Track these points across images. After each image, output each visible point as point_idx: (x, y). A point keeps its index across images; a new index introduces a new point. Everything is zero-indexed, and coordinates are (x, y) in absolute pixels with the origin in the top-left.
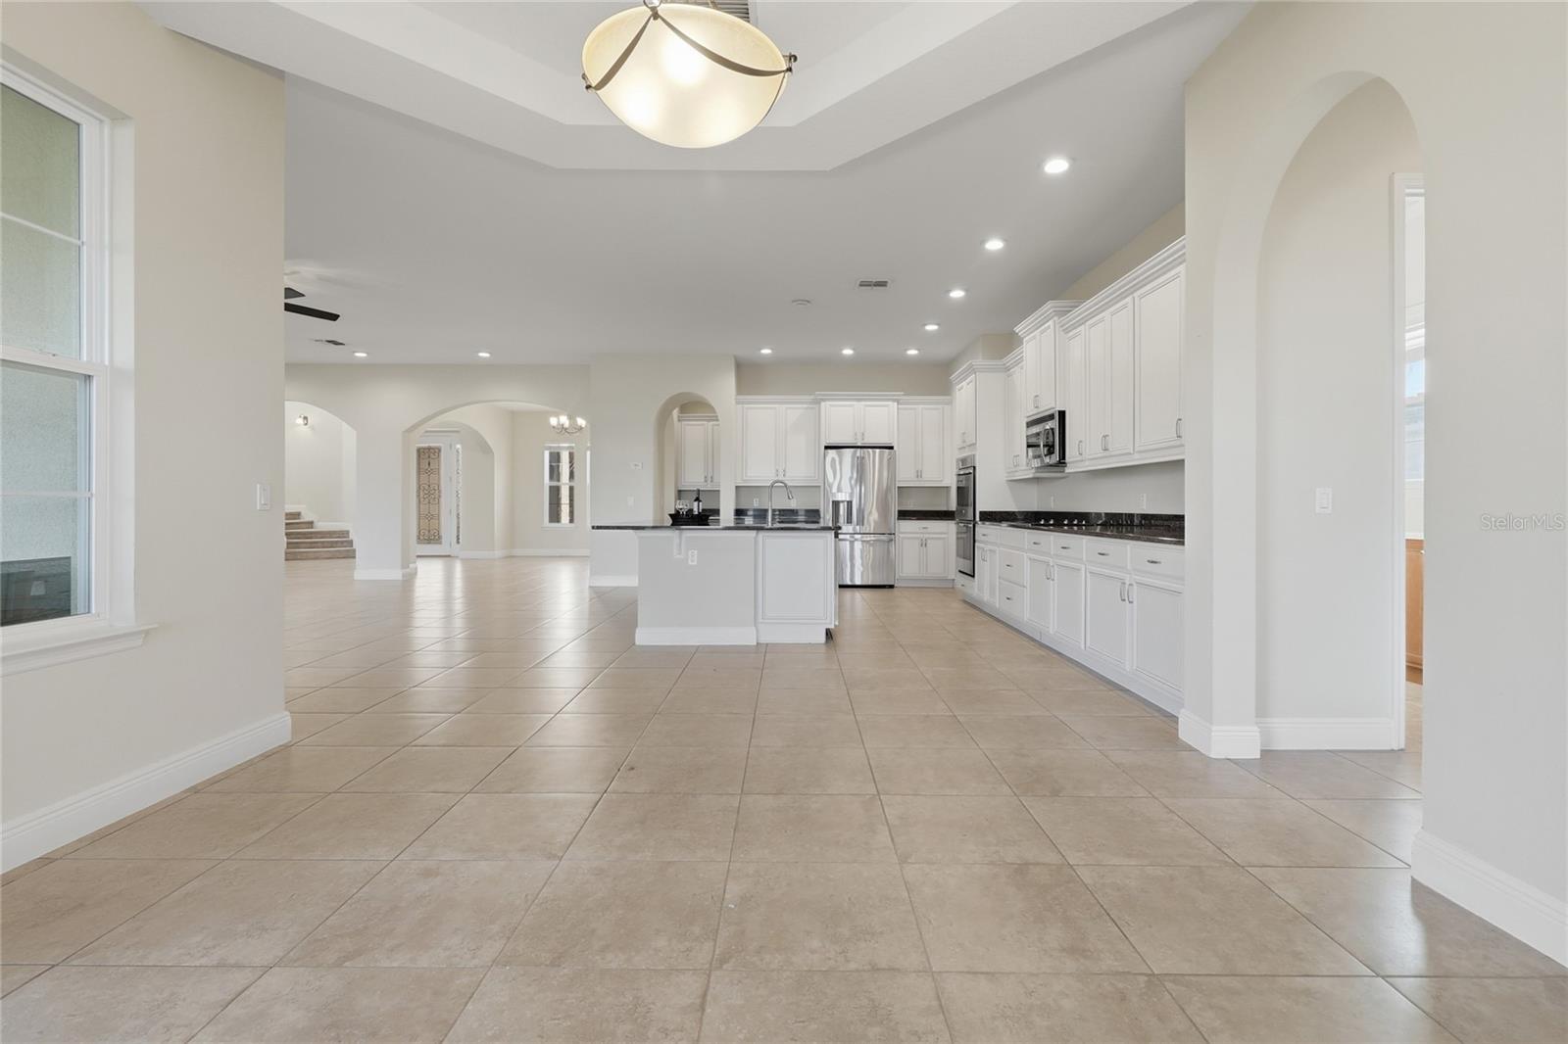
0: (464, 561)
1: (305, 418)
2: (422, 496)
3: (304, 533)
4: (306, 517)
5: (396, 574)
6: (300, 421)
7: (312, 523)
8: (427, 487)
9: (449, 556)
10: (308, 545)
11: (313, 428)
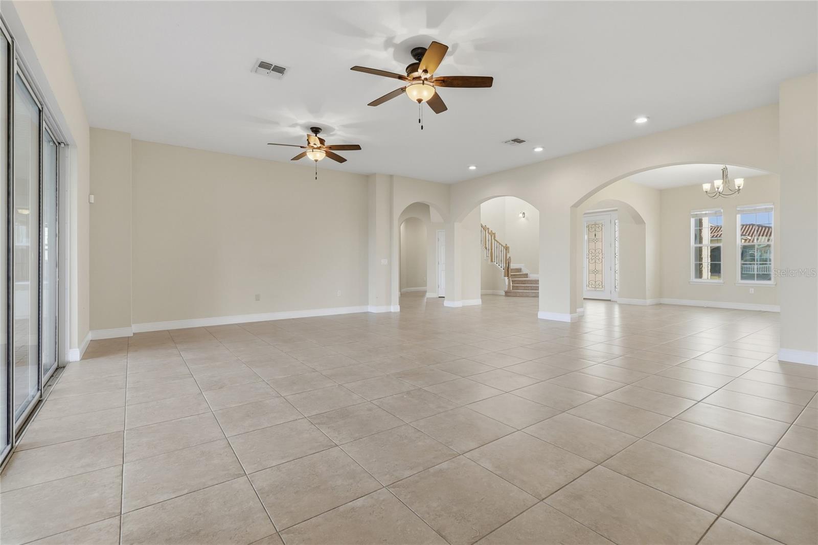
0: (621, 305)
1: (524, 213)
2: (590, 258)
3: (522, 281)
4: (524, 271)
5: (567, 318)
6: (521, 215)
7: (527, 274)
8: (594, 251)
9: (610, 300)
10: (523, 288)
11: (527, 219)
